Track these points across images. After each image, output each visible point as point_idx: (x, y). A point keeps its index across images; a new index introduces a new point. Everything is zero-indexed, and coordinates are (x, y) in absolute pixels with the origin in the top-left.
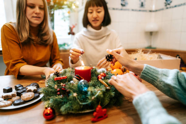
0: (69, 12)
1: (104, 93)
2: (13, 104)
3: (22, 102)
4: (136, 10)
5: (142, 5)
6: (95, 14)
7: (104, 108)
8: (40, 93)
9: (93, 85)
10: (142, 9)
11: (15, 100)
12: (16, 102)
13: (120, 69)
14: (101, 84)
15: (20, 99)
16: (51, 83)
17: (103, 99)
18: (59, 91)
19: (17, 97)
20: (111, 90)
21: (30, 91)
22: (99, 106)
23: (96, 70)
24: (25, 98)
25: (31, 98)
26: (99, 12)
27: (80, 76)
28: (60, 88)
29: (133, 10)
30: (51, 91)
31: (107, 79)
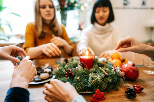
0: (79, 12)
1: (103, 79)
2: (34, 81)
3: (40, 80)
4: (137, 8)
5: (144, 3)
6: (101, 14)
7: (102, 91)
8: (53, 75)
9: (94, 71)
10: (144, 7)
11: (36, 78)
12: (36, 80)
13: (119, 59)
14: (101, 71)
15: (38, 78)
16: (61, 67)
17: (102, 84)
18: (66, 74)
19: (37, 76)
20: (109, 77)
21: (46, 72)
22: (98, 89)
23: (97, 60)
24: (43, 77)
25: (47, 77)
26: (105, 12)
27: (83, 63)
28: (68, 72)
29: (134, 8)
30: (61, 74)
31: (107, 67)
